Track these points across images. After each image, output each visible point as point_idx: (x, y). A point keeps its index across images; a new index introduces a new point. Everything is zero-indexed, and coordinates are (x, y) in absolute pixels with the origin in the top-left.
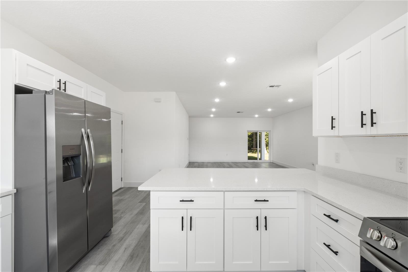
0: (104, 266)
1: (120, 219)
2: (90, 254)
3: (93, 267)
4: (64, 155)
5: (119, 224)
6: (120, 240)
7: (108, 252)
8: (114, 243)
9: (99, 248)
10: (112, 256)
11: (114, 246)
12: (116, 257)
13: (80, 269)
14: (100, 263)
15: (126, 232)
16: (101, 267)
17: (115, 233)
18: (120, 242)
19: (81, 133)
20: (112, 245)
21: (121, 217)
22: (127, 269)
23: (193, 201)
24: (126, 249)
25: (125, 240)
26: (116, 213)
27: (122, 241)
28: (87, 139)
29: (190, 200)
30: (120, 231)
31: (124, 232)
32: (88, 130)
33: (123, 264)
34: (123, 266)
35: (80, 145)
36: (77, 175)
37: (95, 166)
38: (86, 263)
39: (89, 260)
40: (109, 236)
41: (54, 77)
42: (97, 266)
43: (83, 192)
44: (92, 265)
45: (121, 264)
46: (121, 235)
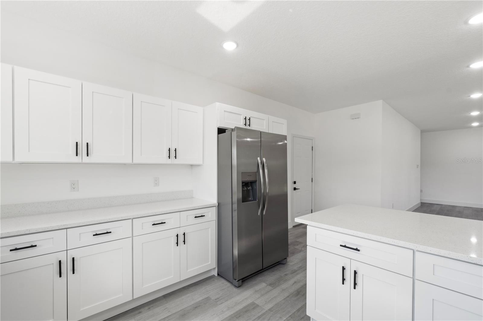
0: (272, 288)
1: (300, 252)
2: (266, 273)
3: (264, 285)
4: (243, 180)
5: (297, 256)
6: (293, 271)
7: (279, 278)
8: (287, 273)
9: (273, 271)
10: (282, 283)
11: (286, 275)
12: (284, 286)
13: (255, 281)
14: (270, 285)
15: (301, 267)
16: (270, 288)
17: (291, 264)
18: (292, 273)
19: (257, 162)
20: (285, 273)
21: (301, 250)
22: (290, 302)
23: (359, 250)
24: (295, 282)
25: (297, 274)
26: (298, 245)
27: (295, 274)
28: (262, 168)
29: (355, 248)
30: (295, 264)
31: (299, 266)
32: (264, 159)
33: (288, 295)
34: (288, 297)
35: (256, 172)
36: (254, 199)
37: (268, 193)
38: (260, 279)
39: (263, 278)
40: (285, 264)
41: (242, 116)
42: (267, 286)
43: (259, 215)
44: (264, 283)
45: (286, 294)
46: (295, 268)
